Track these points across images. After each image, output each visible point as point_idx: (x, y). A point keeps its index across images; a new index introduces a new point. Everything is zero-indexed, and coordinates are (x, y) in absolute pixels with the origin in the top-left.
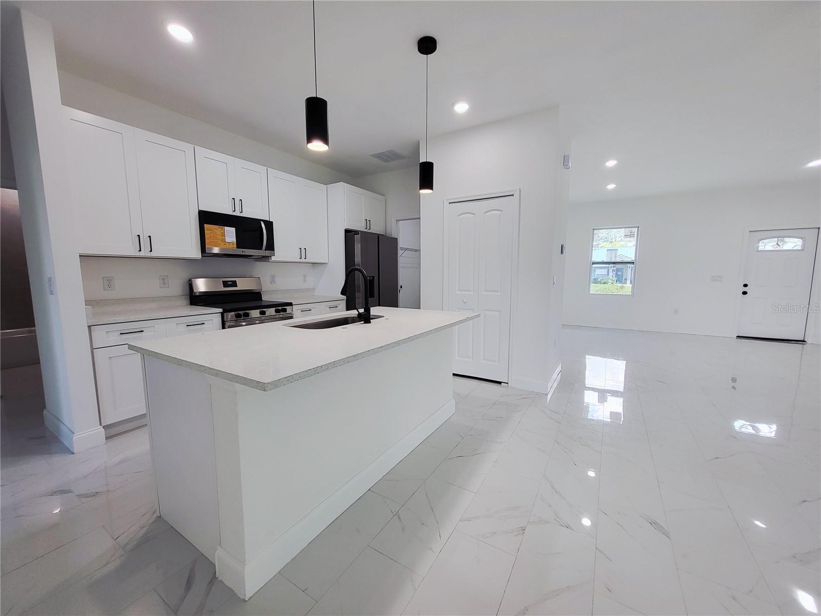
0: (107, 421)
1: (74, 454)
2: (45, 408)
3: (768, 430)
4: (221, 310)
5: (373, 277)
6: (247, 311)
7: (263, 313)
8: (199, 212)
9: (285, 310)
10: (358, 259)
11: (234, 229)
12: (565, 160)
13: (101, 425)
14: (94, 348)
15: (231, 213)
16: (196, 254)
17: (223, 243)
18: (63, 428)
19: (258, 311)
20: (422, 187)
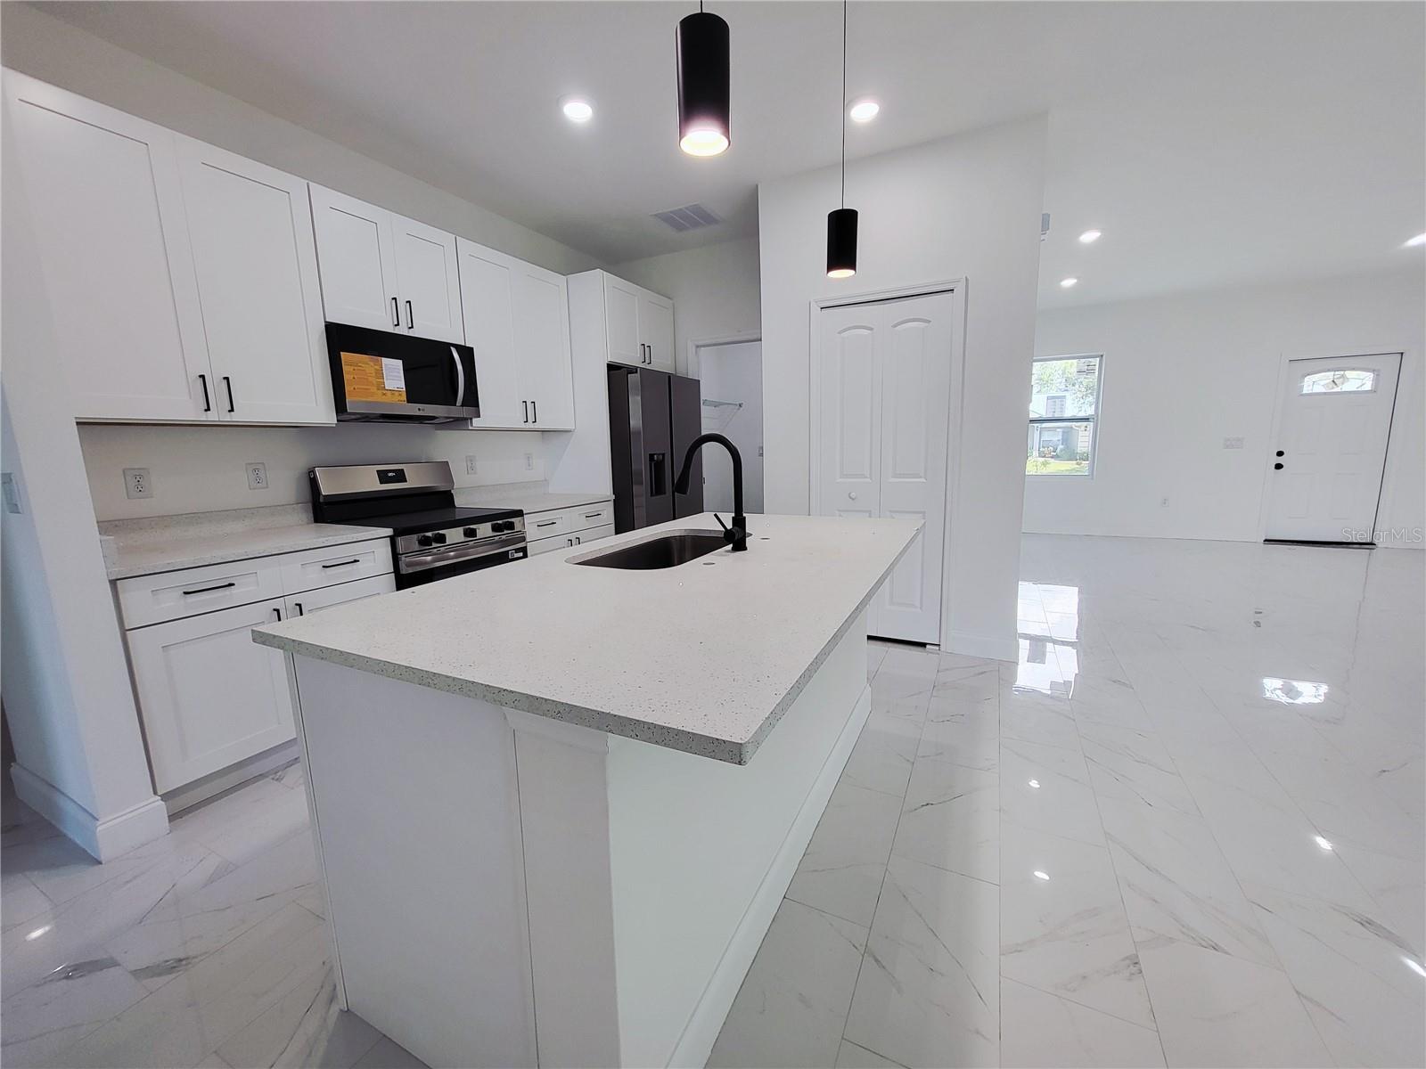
0: (169, 783)
1: (100, 863)
2: (15, 760)
3: (1311, 693)
4: (389, 532)
5: (663, 455)
6: (441, 532)
7: (470, 533)
8: (326, 326)
9: (511, 526)
10: (636, 421)
11: (400, 363)
12: (1045, 223)
13: (155, 793)
14: (127, 628)
15: (390, 329)
16: (326, 416)
17: (380, 392)
18: (70, 808)
19: (460, 530)
20: (832, 265)
